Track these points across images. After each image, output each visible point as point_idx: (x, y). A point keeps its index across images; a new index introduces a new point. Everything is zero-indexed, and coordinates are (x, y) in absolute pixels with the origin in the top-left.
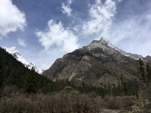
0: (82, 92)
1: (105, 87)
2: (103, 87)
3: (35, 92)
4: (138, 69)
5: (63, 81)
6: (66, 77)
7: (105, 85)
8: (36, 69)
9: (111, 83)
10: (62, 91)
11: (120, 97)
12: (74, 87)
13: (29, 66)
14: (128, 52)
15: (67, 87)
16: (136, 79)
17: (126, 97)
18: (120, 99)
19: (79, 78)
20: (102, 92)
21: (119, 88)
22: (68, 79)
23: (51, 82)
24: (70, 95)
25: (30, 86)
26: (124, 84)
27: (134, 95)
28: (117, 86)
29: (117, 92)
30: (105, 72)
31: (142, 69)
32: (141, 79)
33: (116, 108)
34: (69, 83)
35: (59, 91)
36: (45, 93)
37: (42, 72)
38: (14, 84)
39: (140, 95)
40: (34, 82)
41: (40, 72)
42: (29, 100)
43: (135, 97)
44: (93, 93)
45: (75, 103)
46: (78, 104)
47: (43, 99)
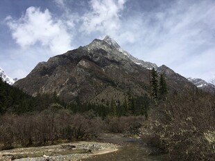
0: (75, 112)
1: (107, 104)
2: (105, 105)
3: (2, 112)
4: (151, 82)
5: (47, 96)
6: (53, 91)
7: (108, 102)
8: (5, 76)
9: (116, 99)
10: (46, 110)
11: (125, 118)
12: (64, 105)
14: (140, 59)
15: (54, 105)
16: (146, 95)
17: (133, 117)
18: (125, 120)
19: (73, 91)
20: (102, 111)
21: (125, 106)
22: (55, 93)
23: (28, 97)
24: (58, 115)
26: (132, 101)
27: (143, 114)
28: (122, 103)
29: (122, 110)
30: (108, 85)
31: (154, 82)
32: (152, 95)
33: (120, 132)
34: (57, 100)
35: (41, 110)
36: (19, 112)
37: (14, 82)
39: (149, 115)
41: (11, 82)
43: (144, 117)
44: (91, 112)
45: (65, 126)
46: (69, 127)
47: (15, 122)
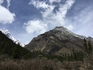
0: (49, 59)
1: (63, 56)
2: (62, 56)
3: (20, 59)
4: (84, 45)
5: (37, 51)
6: (39, 49)
7: (63, 54)
8: (21, 44)
9: (67, 53)
10: (36, 58)
11: (72, 62)
12: (44, 55)
13: (16, 42)
14: (77, 34)
15: (40, 55)
16: (82, 51)
17: (76, 62)
20: (61, 59)
22: (40, 50)
23: (30, 52)
24: (42, 60)
25: (17, 55)
26: (75, 54)
27: (81, 61)
28: (70, 55)
29: (70, 59)
30: (63, 46)
31: (85, 45)
32: (85, 51)
33: (70, 69)
34: (41, 53)
35: (34, 58)
36: (26, 59)
37: (24, 46)
39: (84, 61)
40: (19, 52)
41: (23, 46)
42: (16, 63)
44: (56, 59)
46: (46, 66)
47: (25, 63)
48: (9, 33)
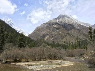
0: (53, 47)
1: (67, 44)
2: (66, 44)
3: (24, 47)
4: (88, 33)
7: (67, 43)
8: (24, 33)
9: (71, 41)
10: (40, 46)
11: (76, 50)
12: (48, 44)
13: (20, 31)
14: (82, 22)
15: (44, 44)
16: (86, 39)
17: (80, 50)
18: (76, 51)
19: (51, 38)
20: (65, 47)
21: (75, 45)
22: (44, 39)
23: (33, 41)
24: (46, 48)
25: (21, 44)
26: (79, 42)
27: (85, 48)
28: (74, 43)
29: (74, 47)
30: (67, 35)
31: (90, 33)
32: (90, 39)
33: (73, 56)
34: (45, 42)
35: (39, 46)
36: (30, 47)
38: (11, 43)
39: (88, 49)
40: (23, 41)
41: (27, 35)
42: (21, 52)
44: (60, 47)
45: (49, 53)
47: (29, 51)
48: (12, 22)
